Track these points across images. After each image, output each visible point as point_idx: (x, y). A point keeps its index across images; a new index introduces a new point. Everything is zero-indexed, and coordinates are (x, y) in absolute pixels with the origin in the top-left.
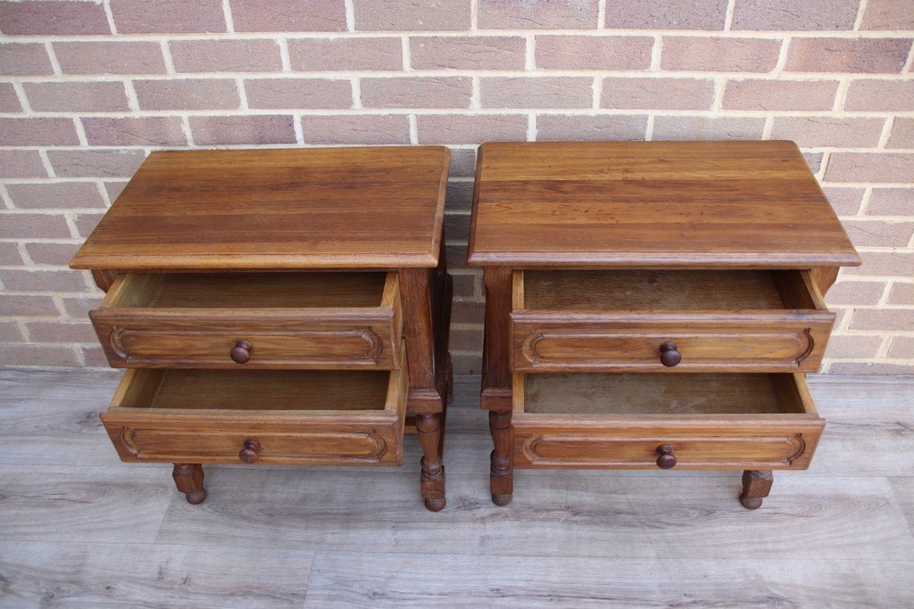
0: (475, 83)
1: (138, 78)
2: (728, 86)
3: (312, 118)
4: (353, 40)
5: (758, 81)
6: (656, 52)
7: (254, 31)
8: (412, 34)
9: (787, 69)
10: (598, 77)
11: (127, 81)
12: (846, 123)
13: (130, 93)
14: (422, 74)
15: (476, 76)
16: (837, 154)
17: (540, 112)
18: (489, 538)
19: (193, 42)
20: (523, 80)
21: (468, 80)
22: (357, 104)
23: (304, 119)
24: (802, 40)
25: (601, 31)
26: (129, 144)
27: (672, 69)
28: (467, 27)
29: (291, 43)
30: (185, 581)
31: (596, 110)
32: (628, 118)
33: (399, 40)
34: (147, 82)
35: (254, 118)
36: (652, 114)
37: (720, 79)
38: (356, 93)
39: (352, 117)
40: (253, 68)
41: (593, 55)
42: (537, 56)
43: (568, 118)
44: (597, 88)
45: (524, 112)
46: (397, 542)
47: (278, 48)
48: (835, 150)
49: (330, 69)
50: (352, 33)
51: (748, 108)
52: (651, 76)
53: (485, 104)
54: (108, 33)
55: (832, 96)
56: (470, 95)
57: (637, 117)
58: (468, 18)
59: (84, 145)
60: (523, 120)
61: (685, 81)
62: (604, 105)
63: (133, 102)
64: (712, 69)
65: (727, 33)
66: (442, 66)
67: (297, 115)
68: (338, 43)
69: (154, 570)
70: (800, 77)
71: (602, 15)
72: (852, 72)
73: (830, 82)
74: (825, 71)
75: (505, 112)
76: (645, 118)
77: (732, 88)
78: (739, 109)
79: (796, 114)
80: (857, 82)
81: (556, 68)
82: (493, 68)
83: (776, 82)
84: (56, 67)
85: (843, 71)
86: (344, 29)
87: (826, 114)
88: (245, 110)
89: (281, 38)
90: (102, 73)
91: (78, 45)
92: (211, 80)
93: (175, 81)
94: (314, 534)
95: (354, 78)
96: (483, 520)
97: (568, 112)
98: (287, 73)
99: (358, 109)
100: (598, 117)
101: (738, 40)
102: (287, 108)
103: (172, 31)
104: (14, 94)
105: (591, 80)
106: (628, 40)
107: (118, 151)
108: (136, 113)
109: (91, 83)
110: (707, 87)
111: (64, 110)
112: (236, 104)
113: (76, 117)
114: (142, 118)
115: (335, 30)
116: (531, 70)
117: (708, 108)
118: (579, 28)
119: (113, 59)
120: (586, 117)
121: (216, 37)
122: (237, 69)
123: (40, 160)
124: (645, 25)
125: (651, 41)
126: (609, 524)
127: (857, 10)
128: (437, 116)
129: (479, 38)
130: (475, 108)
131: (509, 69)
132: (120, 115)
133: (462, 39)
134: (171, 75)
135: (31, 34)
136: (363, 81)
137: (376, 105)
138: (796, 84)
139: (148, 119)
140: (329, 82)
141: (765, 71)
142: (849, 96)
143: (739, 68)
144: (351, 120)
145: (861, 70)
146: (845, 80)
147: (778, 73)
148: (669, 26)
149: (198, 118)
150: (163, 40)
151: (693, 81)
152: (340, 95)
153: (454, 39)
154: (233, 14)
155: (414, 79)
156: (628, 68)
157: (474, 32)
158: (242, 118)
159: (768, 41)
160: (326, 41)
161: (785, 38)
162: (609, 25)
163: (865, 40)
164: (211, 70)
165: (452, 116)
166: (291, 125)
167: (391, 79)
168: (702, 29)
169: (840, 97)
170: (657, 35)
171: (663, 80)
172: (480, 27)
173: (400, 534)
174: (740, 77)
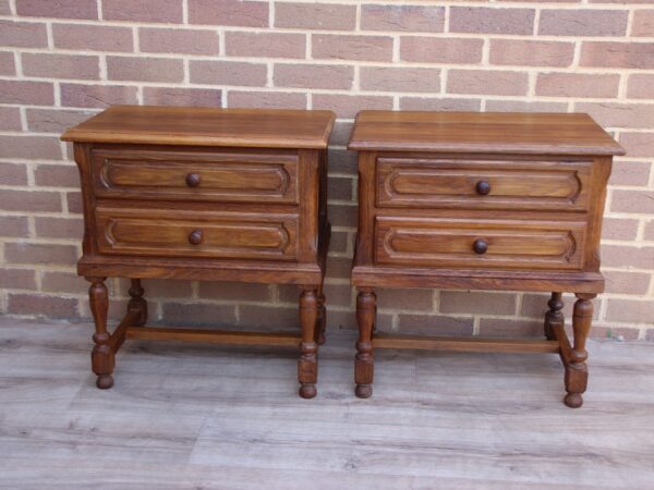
0: (357, 70)
1: (110, 54)
2: (538, 77)
3: (235, 93)
4: (272, 34)
5: (560, 74)
6: (486, 50)
7: (202, 23)
8: (314, 32)
9: (580, 65)
10: (445, 68)
11: (102, 56)
12: (629, 108)
13: (103, 65)
14: (319, 62)
15: (357, 65)
16: (626, 133)
17: (403, 95)
18: (352, 414)
19: (156, 29)
20: (391, 69)
21: (351, 68)
22: (270, 83)
23: (230, 93)
24: (590, 43)
25: (446, 34)
26: (93, 106)
27: (498, 64)
28: (352, 28)
29: (228, 34)
30: (93, 430)
31: (443, 95)
32: (467, 101)
33: (305, 36)
34: (117, 57)
35: (193, 91)
36: (484, 98)
37: (533, 72)
38: (270, 75)
39: (265, 93)
40: (198, 52)
41: (440, 52)
42: (401, 51)
43: (423, 100)
44: (443, 77)
45: (390, 94)
46: (275, 414)
47: (217, 38)
48: (623, 130)
49: (254, 55)
50: (272, 29)
51: (554, 95)
52: (483, 68)
53: (363, 87)
54: (95, 18)
55: (616, 86)
56: (352, 79)
57: (473, 100)
58: (354, 22)
59: (58, 106)
60: (390, 100)
61: (507, 73)
62: (449, 90)
63: (103, 73)
64: (526, 64)
65: (535, 37)
66: (333, 57)
67: (225, 89)
68: (261, 35)
69: (66, 423)
70: (591, 71)
71: (447, 22)
72: (629, 68)
73: (613, 75)
74: (609, 67)
75: (377, 94)
76: (479, 101)
77: (542, 79)
78: (548, 95)
79: (591, 100)
80: (634, 75)
81: (414, 61)
82: (370, 60)
83: (573, 74)
84: (51, 42)
85: (622, 67)
86: (267, 26)
87: (613, 100)
88: (187, 84)
89: (220, 30)
90: (84, 49)
91: (71, 27)
92: (164, 59)
93: (138, 59)
94: (205, 408)
95: (270, 63)
96: (347, 404)
97: (423, 96)
98: (222, 57)
99: (270, 87)
100: (445, 100)
101: (544, 42)
102: (218, 84)
103: (143, 20)
104: (13, 61)
105: (439, 71)
106: (465, 41)
107: (83, 112)
108: (104, 81)
109: (74, 56)
110: (524, 77)
111: (48, 77)
112: (180, 79)
113: (56, 82)
114: (107, 86)
115: (260, 26)
116: (397, 63)
117: (524, 94)
118: (431, 32)
119: (95, 39)
120: (435, 99)
121: (174, 27)
122: (186, 52)
123: (18, 116)
124: (478, 30)
125: (481, 42)
126: (453, 411)
127: (626, 21)
128: (327, 95)
129: (361, 37)
130: (356, 90)
131: (381, 61)
132: (91, 83)
133: (349, 37)
134: (137, 53)
135: (38, 16)
136: (276, 65)
137: (284, 85)
138: (588, 76)
139: (111, 87)
140: (251, 65)
141: (565, 66)
142: (629, 86)
143: (546, 64)
144: (264, 96)
145: (635, 66)
146: (625, 74)
147: (574, 68)
148: (494, 31)
149: (151, 88)
150: (135, 27)
151: (513, 73)
152: (258, 75)
153: (344, 36)
154: (189, 10)
155: (312, 66)
156: (466, 62)
157: (358, 32)
158: (183, 90)
159: (565, 43)
160: (253, 33)
161: (578, 41)
162: (452, 30)
163: (636, 44)
164: (166, 51)
165: (337, 95)
166: (219, 98)
167: (296, 65)
168: (518, 34)
169: (623, 88)
170: (486, 38)
171: (491, 72)
172: (362, 28)
173: (277, 410)
174: (547, 70)
